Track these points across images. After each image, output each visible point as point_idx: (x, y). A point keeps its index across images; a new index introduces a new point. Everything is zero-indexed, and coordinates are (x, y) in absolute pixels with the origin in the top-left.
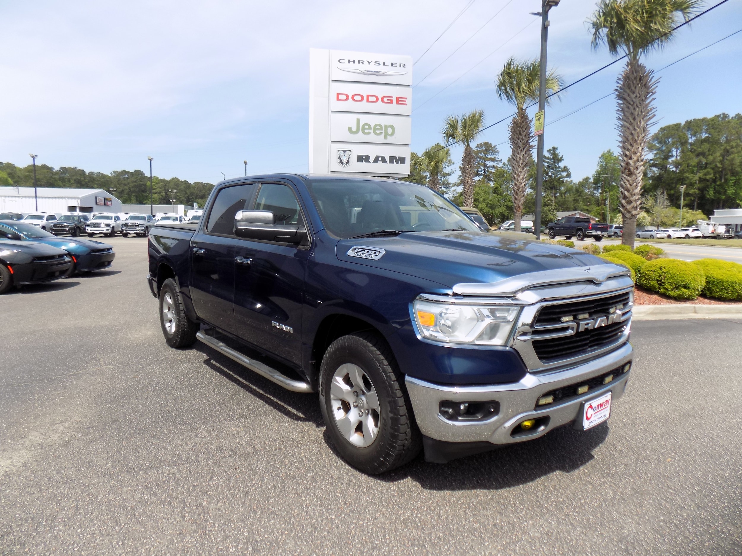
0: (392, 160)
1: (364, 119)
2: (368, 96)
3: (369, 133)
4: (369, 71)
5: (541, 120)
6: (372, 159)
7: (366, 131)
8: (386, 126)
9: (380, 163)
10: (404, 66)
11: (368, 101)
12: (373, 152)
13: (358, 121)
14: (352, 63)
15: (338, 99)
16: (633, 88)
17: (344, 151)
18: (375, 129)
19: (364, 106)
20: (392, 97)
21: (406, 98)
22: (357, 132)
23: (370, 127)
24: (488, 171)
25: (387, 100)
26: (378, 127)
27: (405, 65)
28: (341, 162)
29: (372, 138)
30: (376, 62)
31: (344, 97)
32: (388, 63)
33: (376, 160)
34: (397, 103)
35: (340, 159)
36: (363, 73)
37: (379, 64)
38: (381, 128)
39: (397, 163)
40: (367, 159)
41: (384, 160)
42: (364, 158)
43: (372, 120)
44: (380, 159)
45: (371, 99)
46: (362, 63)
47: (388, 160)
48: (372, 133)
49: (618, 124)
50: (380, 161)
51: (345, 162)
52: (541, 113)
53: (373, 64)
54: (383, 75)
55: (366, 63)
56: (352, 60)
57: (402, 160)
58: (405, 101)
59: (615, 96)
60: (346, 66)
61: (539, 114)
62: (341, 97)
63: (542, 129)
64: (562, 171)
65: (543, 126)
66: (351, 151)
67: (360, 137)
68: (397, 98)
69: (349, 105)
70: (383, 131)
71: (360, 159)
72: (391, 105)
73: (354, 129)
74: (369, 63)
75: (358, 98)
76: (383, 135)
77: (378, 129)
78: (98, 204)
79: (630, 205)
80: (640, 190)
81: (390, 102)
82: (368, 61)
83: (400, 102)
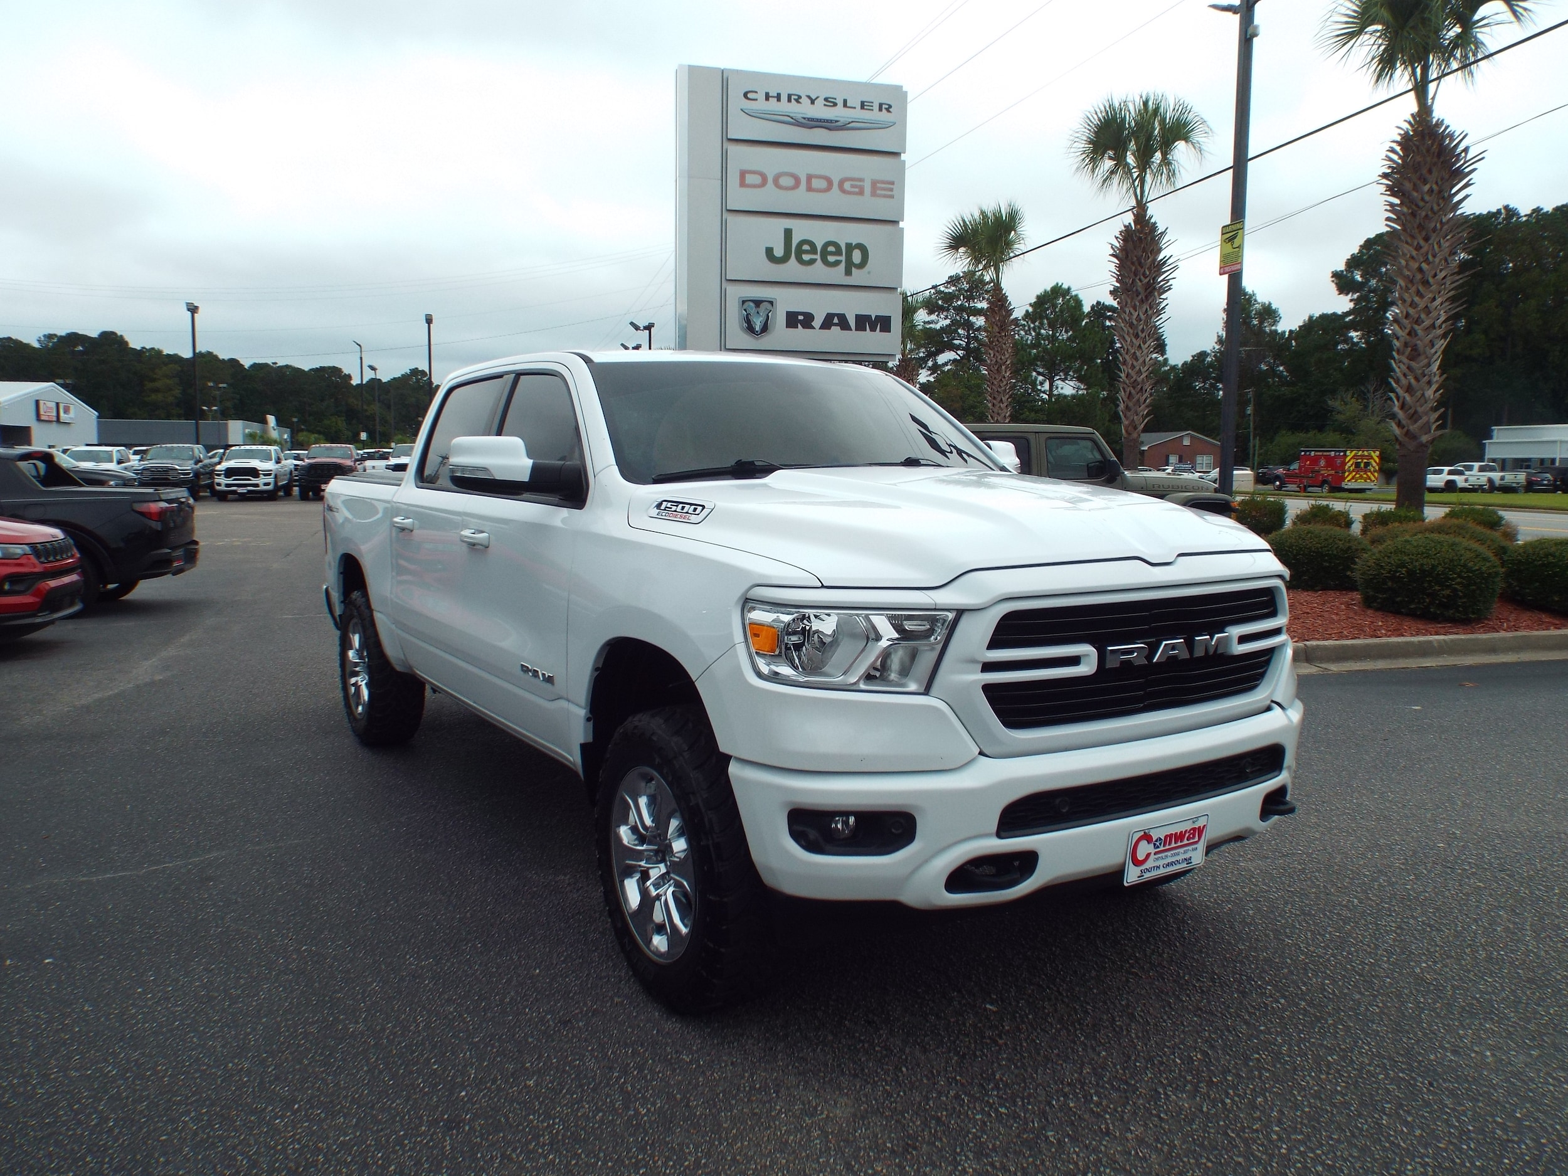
0: (863, 322)
2: (810, 178)
3: (812, 262)
4: (813, 119)
5: (1237, 242)
6: (817, 323)
7: (806, 257)
8: (850, 247)
9: (836, 329)
10: (888, 110)
11: (810, 189)
12: (819, 304)
13: (788, 233)
14: (773, 101)
15: (743, 184)
16: (1424, 171)
17: (758, 303)
18: (824, 254)
19: (801, 201)
20: (863, 180)
21: (893, 183)
22: (785, 259)
23: (813, 249)
24: (976, 338)
26: (831, 249)
27: (890, 106)
28: (751, 328)
29: (819, 272)
30: (826, 99)
31: (757, 179)
32: (854, 101)
33: (827, 324)
34: (874, 194)
35: (748, 320)
36: (797, 123)
37: (835, 104)
38: (838, 252)
39: (873, 329)
40: (807, 320)
41: (844, 324)
42: (801, 317)
43: (820, 233)
44: (836, 320)
45: (816, 183)
46: (797, 101)
47: (852, 323)
48: (820, 262)
50: (836, 325)
51: (758, 328)
52: (1238, 226)
53: (820, 102)
55: (805, 101)
56: (773, 93)
57: (883, 323)
58: (891, 190)
60: (760, 106)
61: (1234, 227)
62: (750, 179)
63: (1240, 259)
66: (772, 302)
67: (792, 269)
68: (874, 184)
69: (769, 197)
70: (843, 258)
71: (793, 320)
72: (859, 197)
73: (779, 252)
74: (813, 102)
75: (786, 181)
76: (843, 265)
77: (832, 253)
78: (43, 418)
79: (1416, 422)
80: (1435, 392)
81: (857, 190)
82: (809, 97)
83: (879, 192)
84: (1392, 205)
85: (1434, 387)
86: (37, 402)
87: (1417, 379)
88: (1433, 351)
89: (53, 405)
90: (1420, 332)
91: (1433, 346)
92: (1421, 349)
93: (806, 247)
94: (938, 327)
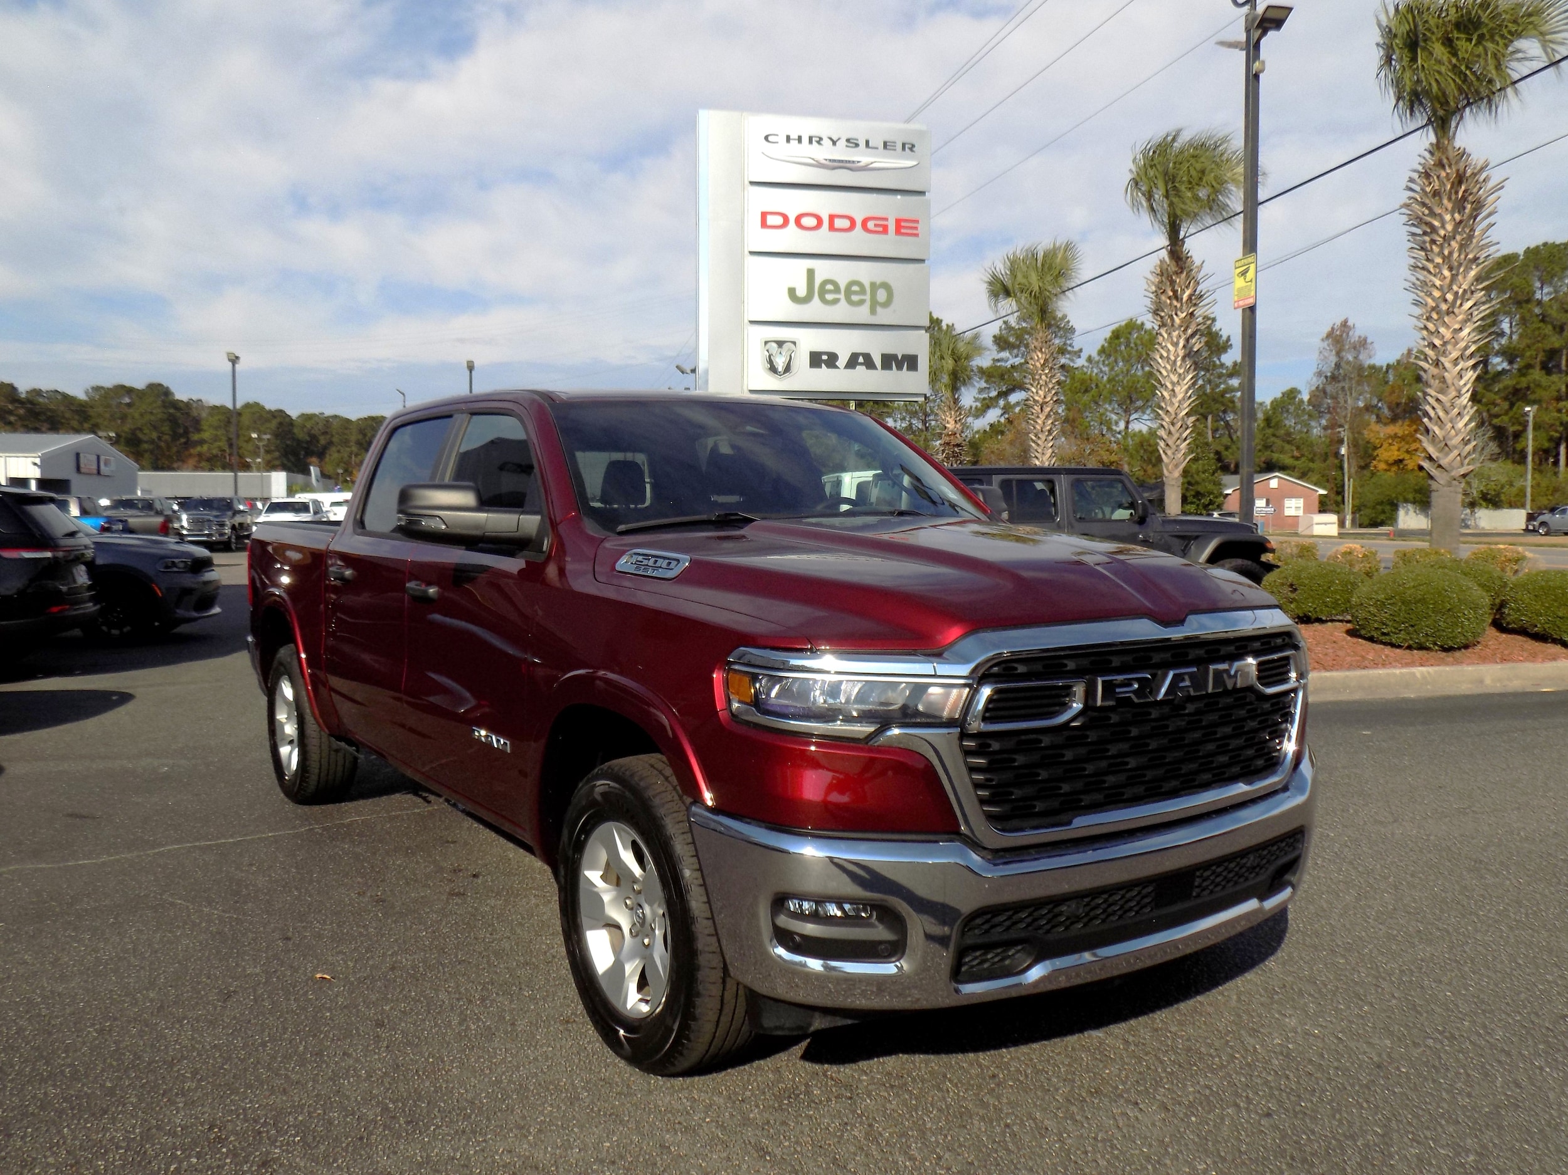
0: (889, 361)
1: (824, 270)
2: (832, 218)
3: (836, 301)
4: (834, 161)
5: (1250, 274)
7: (829, 297)
8: (873, 285)
9: (861, 369)
10: (911, 149)
11: (832, 227)
12: (844, 344)
13: (811, 273)
14: (794, 143)
15: (764, 224)
17: (780, 344)
18: (848, 292)
19: (823, 241)
20: (886, 219)
21: (917, 221)
22: (807, 299)
23: (837, 290)
25: (876, 225)
26: (855, 288)
27: (913, 146)
28: (773, 369)
29: (841, 312)
30: (848, 140)
31: (779, 220)
32: (877, 142)
33: (852, 363)
34: (898, 231)
35: (771, 362)
36: (820, 165)
37: (857, 145)
38: (863, 291)
39: (899, 368)
40: (831, 360)
41: (869, 363)
42: (825, 357)
43: (843, 273)
44: (861, 360)
45: (839, 223)
46: (819, 142)
47: (878, 362)
48: (843, 301)
49: (1413, 279)
50: (861, 364)
51: (780, 369)
52: (1250, 260)
53: (842, 143)
54: (865, 168)
55: (826, 142)
56: (794, 136)
57: (911, 362)
58: (916, 228)
59: (1405, 218)
60: (782, 149)
61: (1246, 261)
62: (772, 220)
63: (1253, 293)
64: (1231, 375)
65: (1253, 288)
66: (794, 343)
67: (815, 310)
68: (898, 222)
69: (791, 239)
70: (868, 297)
71: (816, 360)
72: (883, 237)
73: (802, 292)
74: (834, 143)
75: (808, 222)
76: (868, 304)
77: (856, 293)
78: (83, 470)
79: (1447, 454)
80: (1466, 425)
81: (881, 229)
82: (831, 139)
83: (903, 231)
84: (1414, 234)
85: (1467, 418)
86: (78, 455)
87: (1447, 412)
88: (1462, 383)
89: (94, 458)
90: (1448, 365)
91: (1461, 377)
92: (1449, 381)
93: (830, 287)
94: (1008, 364)
